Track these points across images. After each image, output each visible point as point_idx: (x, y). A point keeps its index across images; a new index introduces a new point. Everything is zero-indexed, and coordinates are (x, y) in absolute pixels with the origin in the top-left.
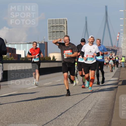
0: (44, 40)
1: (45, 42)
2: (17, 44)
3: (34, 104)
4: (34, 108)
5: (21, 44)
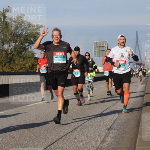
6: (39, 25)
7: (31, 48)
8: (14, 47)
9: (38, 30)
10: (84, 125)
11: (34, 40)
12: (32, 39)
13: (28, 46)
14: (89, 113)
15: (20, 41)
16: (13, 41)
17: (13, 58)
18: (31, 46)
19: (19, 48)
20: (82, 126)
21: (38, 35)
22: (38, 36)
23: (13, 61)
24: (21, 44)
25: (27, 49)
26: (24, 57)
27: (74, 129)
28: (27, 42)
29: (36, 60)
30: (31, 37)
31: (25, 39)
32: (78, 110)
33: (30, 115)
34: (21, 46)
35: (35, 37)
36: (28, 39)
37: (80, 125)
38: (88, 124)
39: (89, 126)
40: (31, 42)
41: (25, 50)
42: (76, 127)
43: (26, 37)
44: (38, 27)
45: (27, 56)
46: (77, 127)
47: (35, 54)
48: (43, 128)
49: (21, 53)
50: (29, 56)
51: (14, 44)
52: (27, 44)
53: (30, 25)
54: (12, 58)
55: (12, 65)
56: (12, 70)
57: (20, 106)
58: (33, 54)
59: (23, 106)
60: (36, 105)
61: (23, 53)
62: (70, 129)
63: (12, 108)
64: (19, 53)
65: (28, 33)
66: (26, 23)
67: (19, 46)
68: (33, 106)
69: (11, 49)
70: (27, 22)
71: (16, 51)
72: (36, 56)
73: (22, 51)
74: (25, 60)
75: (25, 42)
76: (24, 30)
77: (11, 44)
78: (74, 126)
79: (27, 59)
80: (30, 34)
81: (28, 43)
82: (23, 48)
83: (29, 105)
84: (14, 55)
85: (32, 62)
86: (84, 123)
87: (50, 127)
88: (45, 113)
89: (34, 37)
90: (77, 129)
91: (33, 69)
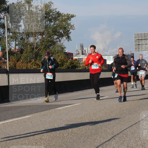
0: (131, 51)
1: (131, 54)
2: (107, 55)
3: (123, 107)
4: (123, 110)
5: (111, 55)
6: (69, 15)
7: (60, 41)
8: (41, 40)
9: (68, 20)
10: (123, 132)
11: (64, 32)
12: (61, 31)
13: (57, 39)
14: (130, 118)
15: (47, 33)
16: (39, 34)
17: (40, 53)
18: (60, 39)
19: (46, 42)
20: (121, 134)
21: (69, 26)
22: (68, 28)
23: (40, 57)
24: (49, 37)
25: (56, 42)
26: (52, 52)
27: (113, 137)
28: (55, 35)
29: (66, 55)
30: (61, 28)
31: (53, 31)
32: (116, 115)
33: (60, 120)
34: (49, 39)
35: (65, 28)
36: (57, 31)
37: (119, 133)
38: (128, 132)
39: (130, 134)
40: (60, 34)
41: (53, 44)
42: (114, 135)
43: (55, 28)
44: (69, 17)
45: (56, 51)
46: (116, 135)
47: (65, 48)
48: (75, 136)
49: (49, 48)
50: (58, 51)
51: (40, 37)
52: (56, 37)
53: (59, 14)
54: (38, 53)
55: (38, 61)
56: (38, 67)
57: (47, 110)
58: (63, 48)
59: (51, 110)
60: (66, 108)
61: (51, 47)
62: (107, 137)
63: (39, 112)
64: (47, 47)
65: (56, 24)
66: (54, 13)
67: (46, 39)
68: (63, 109)
69: (38, 42)
70: (56, 11)
71: (43, 45)
72: (67, 51)
73: (50, 45)
74: (54, 55)
75: (53, 35)
76: (53, 21)
77: (37, 37)
78: (112, 134)
79: (56, 54)
80: (59, 25)
81: (57, 35)
82: (51, 41)
83: (58, 109)
84: (40, 50)
85: (61, 58)
86: (124, 130)
87: (83, 134)
88: (77, 118)
89: (63, 29)
90: (115, 137)
91: (63, 66)
